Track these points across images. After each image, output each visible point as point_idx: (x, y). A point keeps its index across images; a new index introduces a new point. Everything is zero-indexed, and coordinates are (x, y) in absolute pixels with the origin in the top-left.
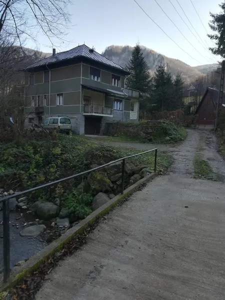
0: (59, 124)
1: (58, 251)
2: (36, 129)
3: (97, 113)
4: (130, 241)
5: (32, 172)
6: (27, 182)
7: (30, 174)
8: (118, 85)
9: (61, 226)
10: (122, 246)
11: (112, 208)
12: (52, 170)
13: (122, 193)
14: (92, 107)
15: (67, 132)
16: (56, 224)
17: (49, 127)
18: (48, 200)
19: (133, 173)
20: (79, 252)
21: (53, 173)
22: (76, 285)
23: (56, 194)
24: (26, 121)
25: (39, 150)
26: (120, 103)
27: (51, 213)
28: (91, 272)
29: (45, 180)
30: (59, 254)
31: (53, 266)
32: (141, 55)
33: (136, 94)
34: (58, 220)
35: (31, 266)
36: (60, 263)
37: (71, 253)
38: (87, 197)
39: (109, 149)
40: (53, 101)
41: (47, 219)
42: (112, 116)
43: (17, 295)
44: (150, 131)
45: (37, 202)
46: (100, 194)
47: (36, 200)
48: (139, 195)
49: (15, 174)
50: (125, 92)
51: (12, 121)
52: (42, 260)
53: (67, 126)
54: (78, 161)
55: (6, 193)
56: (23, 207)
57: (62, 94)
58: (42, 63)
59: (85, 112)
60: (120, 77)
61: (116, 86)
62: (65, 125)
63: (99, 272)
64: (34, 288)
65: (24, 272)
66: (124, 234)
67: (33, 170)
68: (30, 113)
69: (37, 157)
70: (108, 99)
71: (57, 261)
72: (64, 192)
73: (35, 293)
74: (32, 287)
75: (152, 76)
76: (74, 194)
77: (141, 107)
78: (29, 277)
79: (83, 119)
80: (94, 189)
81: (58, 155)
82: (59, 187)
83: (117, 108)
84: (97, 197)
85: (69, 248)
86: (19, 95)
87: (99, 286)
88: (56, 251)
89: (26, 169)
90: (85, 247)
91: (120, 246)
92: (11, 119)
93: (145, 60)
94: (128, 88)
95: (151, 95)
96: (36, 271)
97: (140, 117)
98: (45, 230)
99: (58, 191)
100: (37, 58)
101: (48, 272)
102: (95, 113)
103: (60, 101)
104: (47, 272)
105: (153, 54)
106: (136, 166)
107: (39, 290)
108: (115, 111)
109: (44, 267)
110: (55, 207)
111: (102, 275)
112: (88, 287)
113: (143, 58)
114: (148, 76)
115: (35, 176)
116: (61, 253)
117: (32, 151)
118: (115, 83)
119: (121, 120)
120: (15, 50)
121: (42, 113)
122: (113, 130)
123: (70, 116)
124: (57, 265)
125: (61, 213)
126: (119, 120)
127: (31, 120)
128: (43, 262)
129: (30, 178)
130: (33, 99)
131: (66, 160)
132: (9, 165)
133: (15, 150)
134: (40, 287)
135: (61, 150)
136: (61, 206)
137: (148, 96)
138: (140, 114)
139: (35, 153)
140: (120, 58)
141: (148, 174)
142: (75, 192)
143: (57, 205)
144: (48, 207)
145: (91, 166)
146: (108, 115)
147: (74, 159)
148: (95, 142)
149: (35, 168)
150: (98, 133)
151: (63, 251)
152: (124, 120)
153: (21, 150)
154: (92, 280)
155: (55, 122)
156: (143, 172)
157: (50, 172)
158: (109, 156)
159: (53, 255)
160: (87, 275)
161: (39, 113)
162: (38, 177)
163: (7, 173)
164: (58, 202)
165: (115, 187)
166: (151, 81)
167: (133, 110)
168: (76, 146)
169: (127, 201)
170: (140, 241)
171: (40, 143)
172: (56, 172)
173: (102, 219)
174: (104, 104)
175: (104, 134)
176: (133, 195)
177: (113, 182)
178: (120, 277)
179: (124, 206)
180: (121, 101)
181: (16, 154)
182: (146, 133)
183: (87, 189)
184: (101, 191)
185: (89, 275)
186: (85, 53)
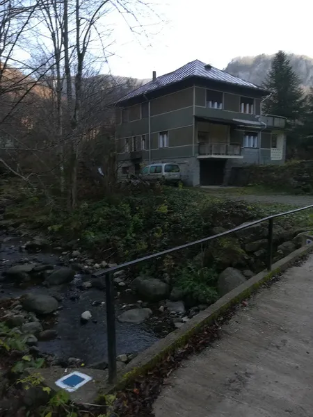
0: (164, 173)
1: (180, 347)
2: (132, 181)
3: (219, 154)
4: (290, 340)
5: (131, 238)
6: (124, 251)
7: (127, 240)
8: (250, 112)
9: (173, 312)
10: (278, 347)
11: (255, 290)
12: (156, 234)
13: (269, 269)
14: (211, 147)
15: (174, 183)
16: (165, 309)
17: (151, 178)
18: (153, 275)
19: (282, 240)
20: (209, 351)
21: (158, 238)
22: (209, 397)
23: (164, 268)
24: (119, 171)
25: (138, 208)
26: (254, 138)
27: (158, 293)
28: (232, 381)
29: (148, 248)
30: (180, 350)
31: (174, 367)
32: (287, 63)
33: (279, 122)
34: (168, 303)
35: (144, 363)
36: (184, 363)
37: (198, 351)
38: (208, 273)
39: (239, 204)
40: (154, 143)
41: (153, 301)
42: (241, 157)
43: (127, 401)
44: (305, 176)
45: (138, 278)
46: (229, 269)
47: (137, 274)
48: (297, 271)
49: (108, 241)
50: (262, 121)
51: (101, 172)
52: (158, 357)
53: (174, 175)
54: (193, 223)
55: (97, 265)
56: (120, 284)
57: (166, 133)
58: (138, 93)
59: (200, 154)
60: (253, 100)
61: (247, 112)
62: (171, 173)
63: (244, 383)
64: (150, 395)
65: (134, 371)
66: (279, 329)
67: (131, 235)
68: (124, 161)
69: (136, 217)
70: (235, 132)
71: (180, 361)
72: (175, 266)
73: (152, 401)
74: (147, 393)
75: (306, 94)
76: (190, 269)
77: (289, 142)
78: (142, 379)
79: (198, 163)
80: (220, 261)
81: (163, 214)
82: (168, 258)
83: (249, 144)
84: (224, 273)
85: (195, 344)
86: (109, 138)
87: (246, 403)
88: (176, 345)
89: (122, 234)
90: (218, 344)
91: (273, 346)
92: (100, 169)
93: (293, 70)
94: (267, 115)
95: (305, 122)
96: (150, 371)
97: (288, 156)
98: (151, 316)
99: (166, 264)
100: (130, 87)
101: (168, 375)
102: (216, 154)
103: (163, 142)
104: (165, 374)
105: (306, 61)
106: (287, 229)
107: (156, 398)
108: (246, 150)
109: (161, 366)
110: (163, 285)
111: (248, 387)
112: (228, 402)
113: (291, 68)
114: (300, 95)
115: (134, 243)
116: (184, 349)
117: (128, 211)
118: (245, 109)
119: (257, 162)
120: (102, 80)
121: (140, 160)
122: (244, 176)
123: (178, 161)
124: (178, 366)
125: (172, 294)
126: (252, 162)
127: (125, 169)
128: (159, 360)
129: (128, 246)
130: (127, 142)
131: (176, 222)
132: (100, 229)
133: (106, 209)
134: (158, 394)
135: (168, 209)
136: (171, 284)
137: (300, 123)
138: (287, 152)
139: (133, 212)
140: (251, 73)
141: (309, 242)
142: (190, 265)
143: (165, 282)
144: (154, 284)
145: (214, 229)
146: (236, 157)
147: (188, 220)
148: (217, 195)
149: (133, 232)
150: (219, 182)
151: (186, 347)
152: (262, 162)
153: (114, 209)
154: (234, 392)
155: (158, 170)
156: (299, 238)
157: (155, 238)
158: (240, 214)
159: (172, 350)
160: (226, 385)
161: (136, 160)
162: (138, 244)
163: (97, 238)
164: (167, 278)
165: (253, 260)
166: (304, 101)
167: (275, 147)
168: (190, 201)
169: (277, 280)
170: (307, 342)
171: (139, 199)
172: (162, 238)
173: (241, 305)
174: (229, 141)
175: (230, 184)
176: (287, 273)
177: (248, 253)
178: (280, 394)
179: (273, 288)
180: (255, 135)
181: (108, 215)
182: (299, 180)
183: (209, 261)
184: (231, 266)
185: (229, 385)
186: (199, 72)
